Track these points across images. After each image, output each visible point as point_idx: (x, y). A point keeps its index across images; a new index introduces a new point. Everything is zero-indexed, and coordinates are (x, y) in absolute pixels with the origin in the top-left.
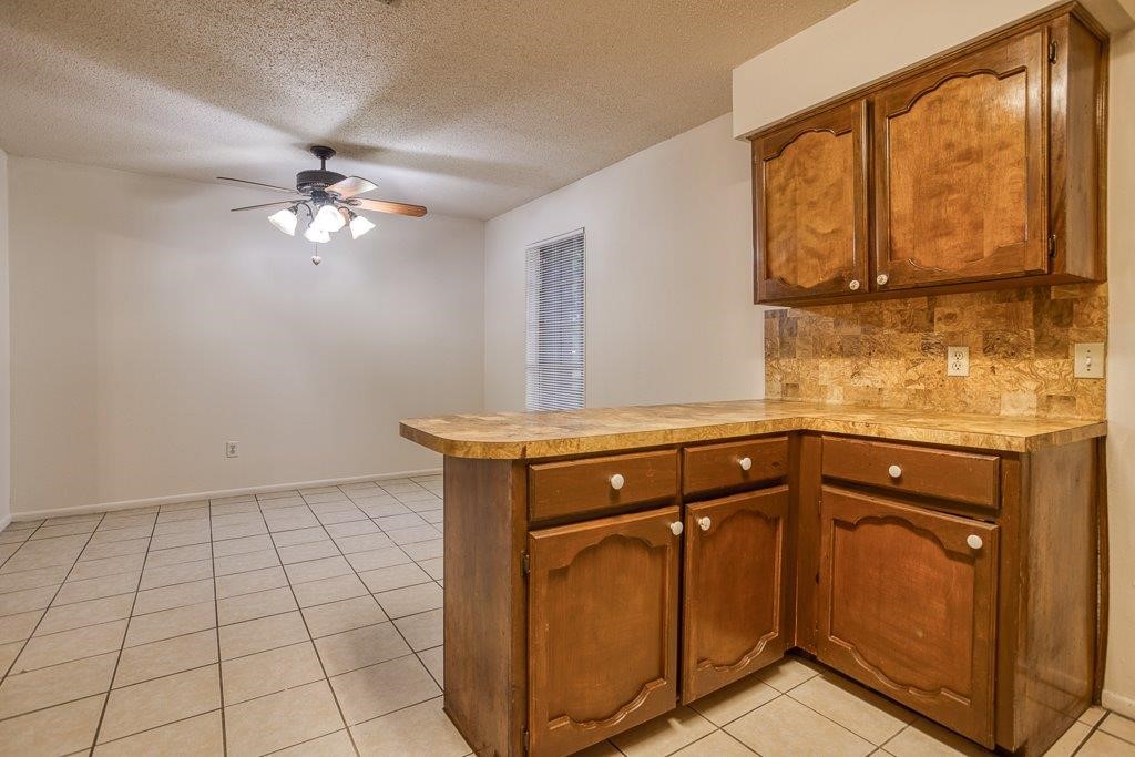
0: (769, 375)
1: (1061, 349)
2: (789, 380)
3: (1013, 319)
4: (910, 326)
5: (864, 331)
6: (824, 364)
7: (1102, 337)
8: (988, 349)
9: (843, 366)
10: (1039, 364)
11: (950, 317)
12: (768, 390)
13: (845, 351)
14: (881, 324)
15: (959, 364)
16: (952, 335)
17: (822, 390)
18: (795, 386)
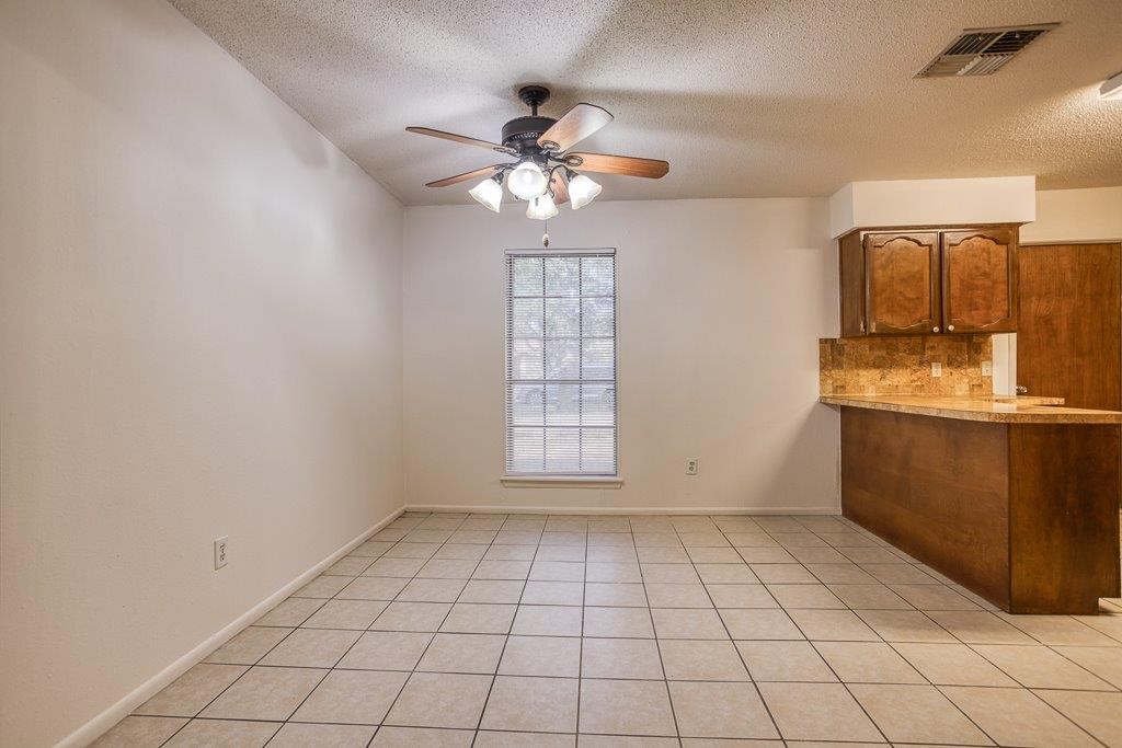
0: (823, 382)
1: (976, 364)
2: (839, 384)
3: (959, 350)
4: (913, 352)
5: (888, 353)
6: (862, 373)
7: (990, 359)
8: (950, 364)
9: (876, 374)
10: (969, 370)
11: (933, 348)
12: (822, 391)
13: (877, 365)
14: (898, 350)
15: (937, 371)
16: (934, 357)
17: (861, 389)
18: (842, 387)
